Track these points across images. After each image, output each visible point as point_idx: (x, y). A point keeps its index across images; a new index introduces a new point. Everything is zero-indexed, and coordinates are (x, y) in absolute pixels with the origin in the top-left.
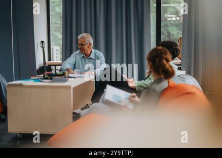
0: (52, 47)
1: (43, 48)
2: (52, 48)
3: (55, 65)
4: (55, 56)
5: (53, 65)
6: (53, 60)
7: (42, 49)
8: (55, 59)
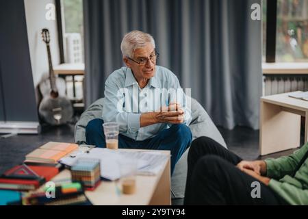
0: (65, 35)
1: (47, 42)
2: (67, 39)
3: (73, 75)
4: (72, 52)
5: (69, 75)
6: (69, 62)
7: (44, 45)
8: (72, 58)
